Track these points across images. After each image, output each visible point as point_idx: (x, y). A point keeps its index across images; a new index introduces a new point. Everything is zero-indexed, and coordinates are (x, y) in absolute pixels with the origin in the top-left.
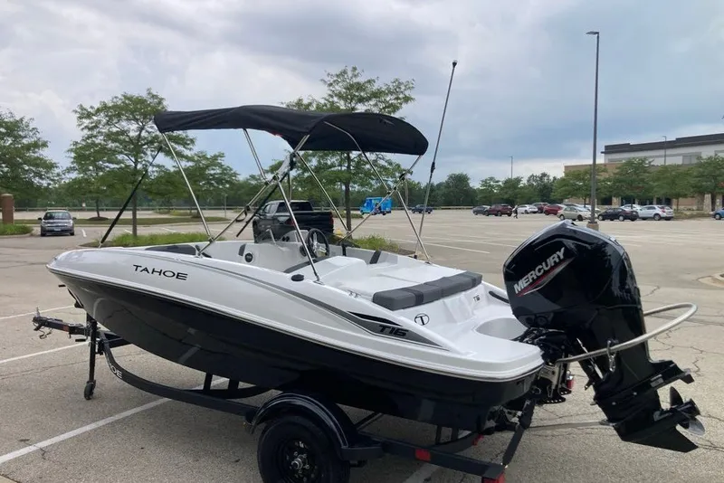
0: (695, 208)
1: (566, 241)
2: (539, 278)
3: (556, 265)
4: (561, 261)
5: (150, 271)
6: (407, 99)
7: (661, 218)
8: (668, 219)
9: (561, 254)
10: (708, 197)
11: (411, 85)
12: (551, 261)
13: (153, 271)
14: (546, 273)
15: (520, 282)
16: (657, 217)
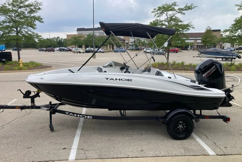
0: (105, 49)
1: (215, 64)
2: (210, 72)
3: (214, 69)
4: (215, 68)
5: (115, 80)
6: (39, 9)
7: (101, 52)
8: (103, 52)
9: (214, 66)
10: (109, 45)
11: (41, 4)
12: (212, 68)
13: (116, 79)
14: (211, 71)
15: (205, 74)
16: (100, 52)
